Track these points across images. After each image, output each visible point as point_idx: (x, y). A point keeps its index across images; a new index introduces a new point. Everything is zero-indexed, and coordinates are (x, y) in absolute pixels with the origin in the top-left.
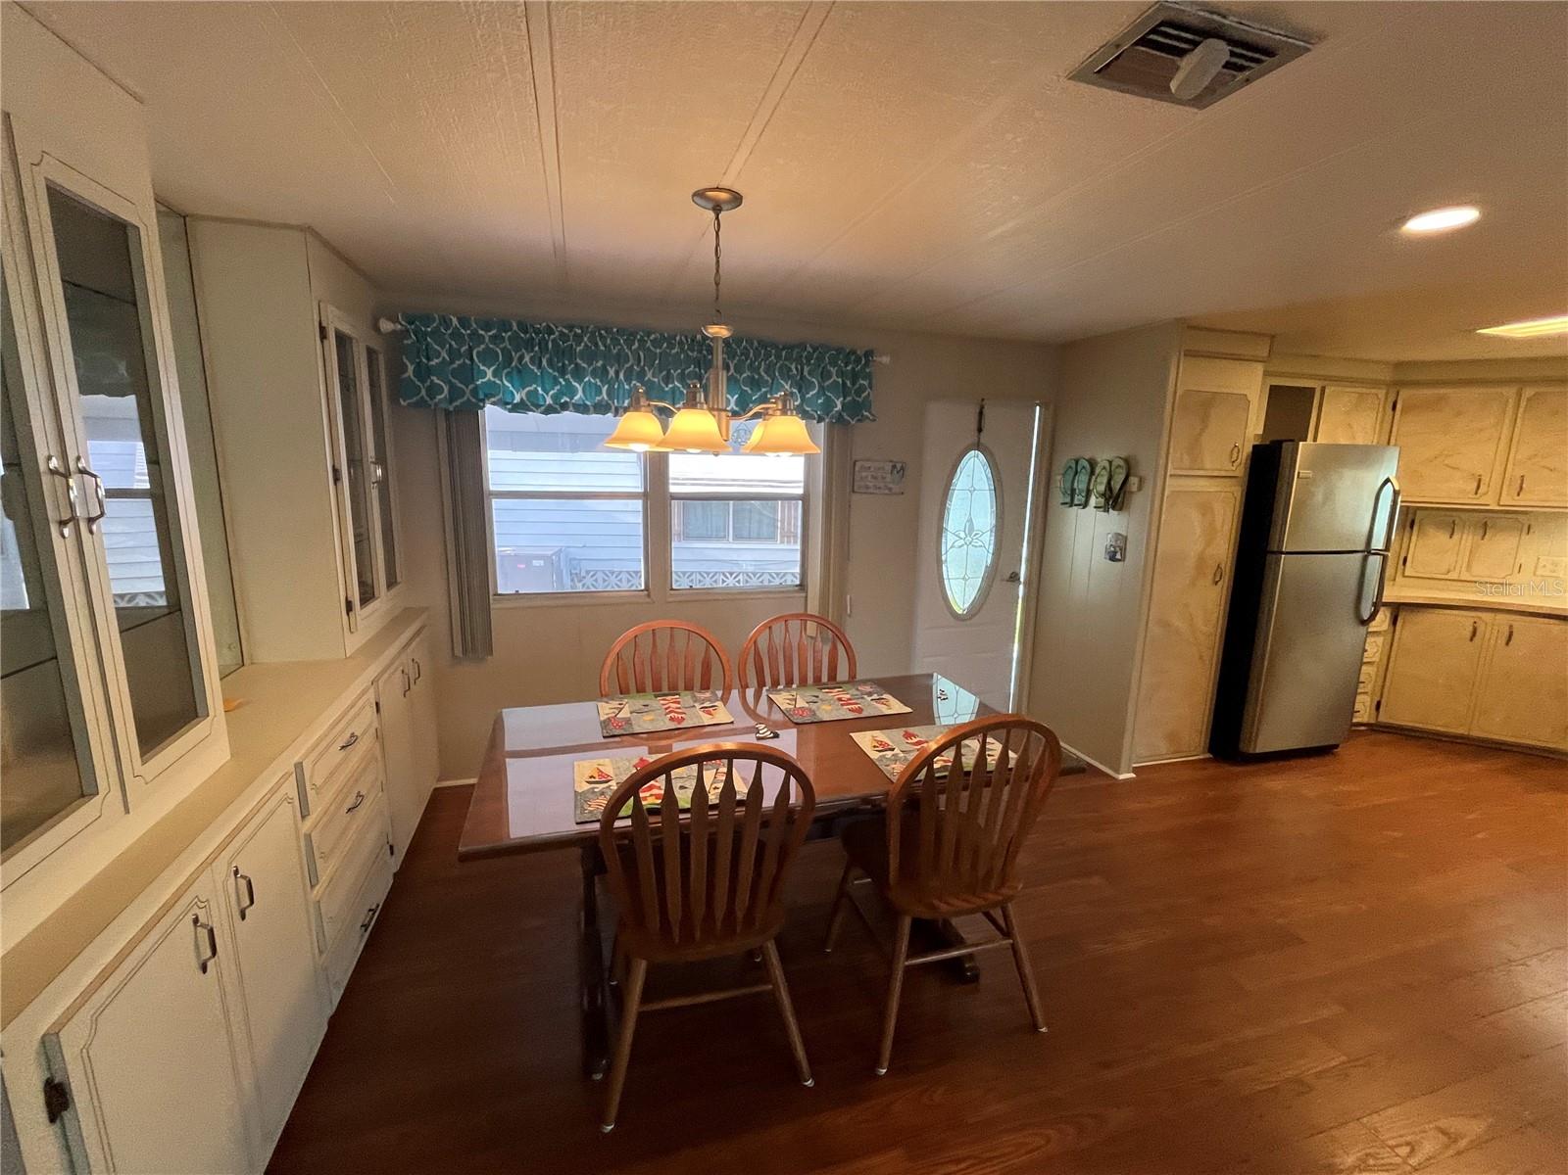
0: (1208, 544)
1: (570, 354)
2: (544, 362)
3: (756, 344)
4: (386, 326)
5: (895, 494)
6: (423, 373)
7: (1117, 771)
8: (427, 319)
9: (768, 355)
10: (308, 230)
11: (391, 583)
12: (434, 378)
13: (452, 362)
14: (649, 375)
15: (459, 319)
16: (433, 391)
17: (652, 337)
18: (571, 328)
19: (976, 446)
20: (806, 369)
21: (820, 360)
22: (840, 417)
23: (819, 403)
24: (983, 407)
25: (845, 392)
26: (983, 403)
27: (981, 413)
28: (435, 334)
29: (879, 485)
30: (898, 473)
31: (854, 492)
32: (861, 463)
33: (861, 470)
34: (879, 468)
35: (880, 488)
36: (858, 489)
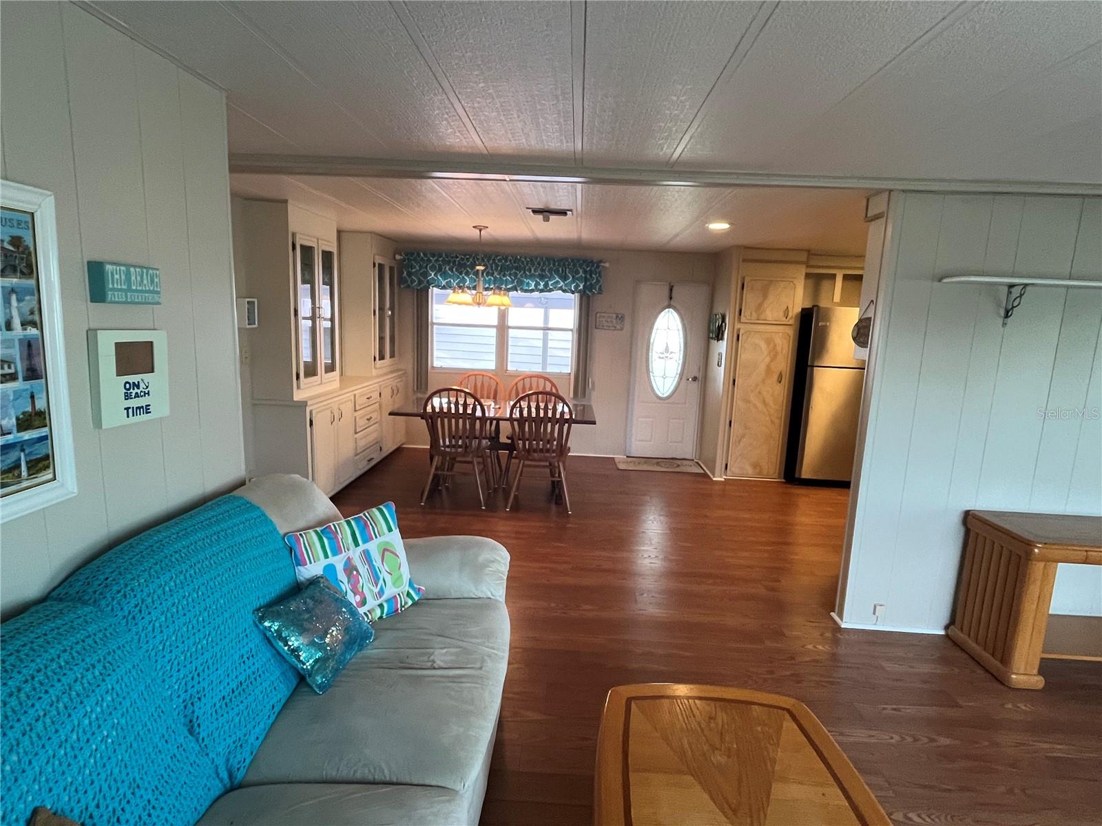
0: (773, 360)
1: (465, 266)
2: (454, 270)
3: (544, 259)
4: (398, 257)
5: (618, 330)
6: (410, 274)
7: (714, 477)
8: (412, 254)
9: (549, 264)
10: (371, 233)
11: (392, 356)
12: (413, 277)
13: (420, 270)
14: (496, 274)
15: (423, 254)
16: (413, 281)
17: (498, 258)
18: (465, 255)
19: (669, 306)
20: (567, 270)
21: (575, 265)
22: (585, 292)
23: (573, 286)
24: (672, 286)
25: (586, 280)
26: (672, 284)
27: (671, 290)
28: (415, 260)
29: (609, 325)
30: (619, 319)
31: (596, 328)
32: (600, 314)
33: (599, 317)
34: (609, 317)
35: (610, 327)
36: (598, 327)
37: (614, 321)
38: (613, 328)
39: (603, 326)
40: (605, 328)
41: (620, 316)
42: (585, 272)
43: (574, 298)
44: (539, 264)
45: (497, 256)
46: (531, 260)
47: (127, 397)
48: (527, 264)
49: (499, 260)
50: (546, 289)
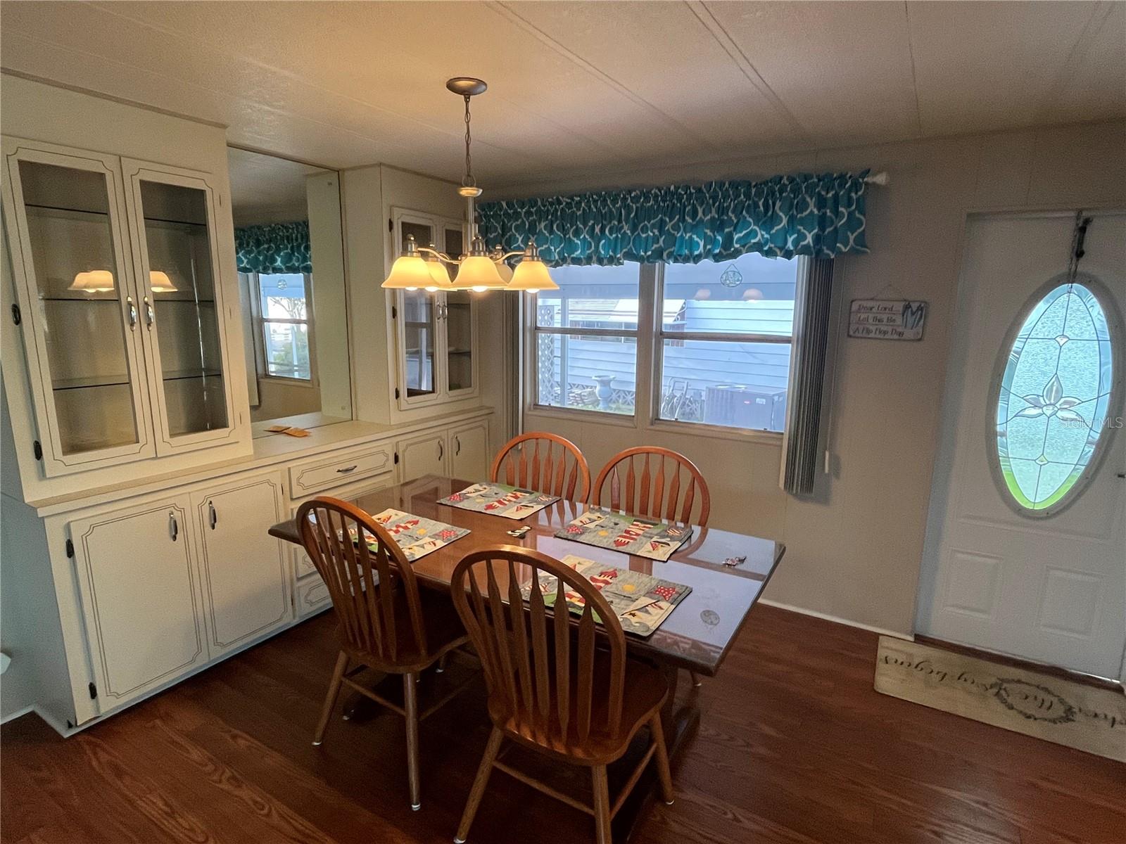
1: (572, 218)
2: (554, 228)
3: (726, 185)
5: (908, 340)
9: (737, 194)
14: (626, 228)
15: (507, 203)
17: (633, 194)
18: (574, 197)
19: (1072, 277)
20: (778, 204)
21: (796, 191)
22: (819, 252)
23: (790, 240)
24: (1087, 221)
25: (822, 222)
26: (1085, 214)
27: (1083, 230)
28: (496, 216)
29: (884, 328)
30: (913, 314)
31: (849, 336)
32: (860, 303)
33: (859, 311)
34: (885, 309)
35: (885, 333)
36: (854, 333)
37: (899, 320)
38: (896, 337)
39: (869, 331)
40: (872, 335)
41: (915, 306)
42: (821, 204)
43: (794, 268)
44: (714, 198)
45: (630, 192)
46: (699, 190)
48: (689, 199)
49: (633, 200)
50: (729, 252)
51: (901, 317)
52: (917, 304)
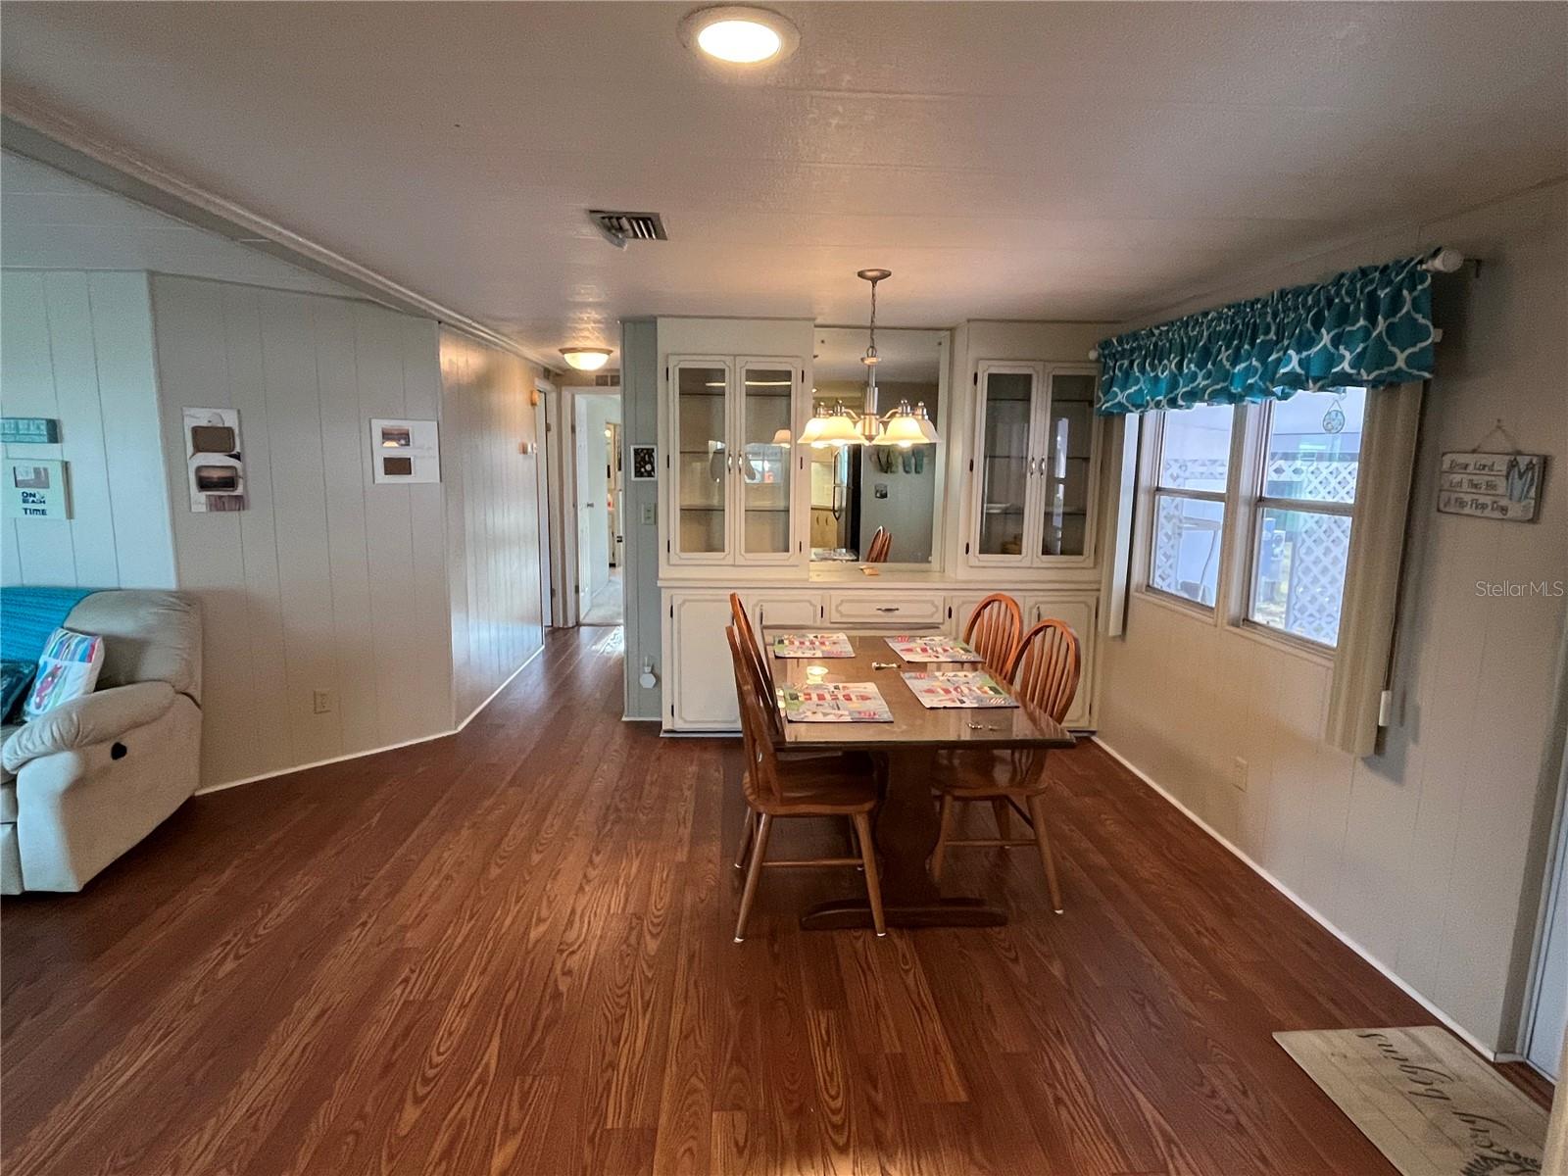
4: (1092, 355)
10: (970, 321)
29: (1482, 500)
30: (1521, 476)
31: (1439, 510)
32: (1454, 456)
33: (1451, 471)
34: (1485, 466)
35: (1484, 506)
36: (1445, 506)
37: (1502, 485)
38: (1497, 515)
39: (1462, 504)
40: (1467, 511)
41: (1523, 463)
47: (25, 501)
51: (1503, 479)
52: (1527, 459)
